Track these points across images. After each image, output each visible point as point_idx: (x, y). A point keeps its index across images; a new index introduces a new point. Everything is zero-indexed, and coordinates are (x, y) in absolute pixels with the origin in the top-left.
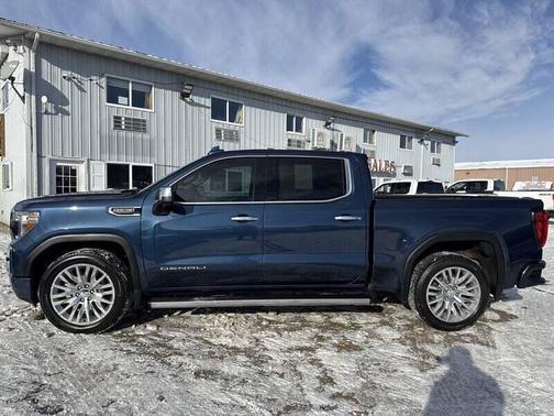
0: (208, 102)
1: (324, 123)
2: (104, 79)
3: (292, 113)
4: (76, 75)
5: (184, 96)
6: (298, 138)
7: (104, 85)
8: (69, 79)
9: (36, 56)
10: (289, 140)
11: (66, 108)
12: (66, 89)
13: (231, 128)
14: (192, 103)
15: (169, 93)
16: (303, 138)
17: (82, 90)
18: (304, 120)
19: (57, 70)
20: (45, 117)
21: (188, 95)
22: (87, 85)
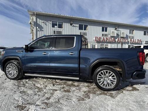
0: (78, 26)
1: (115, 29)
2: (51, 22)
3: (103, 26)
4: (45, 21)
5: (71, 24)
6: (106, 34)
7: (51, 23)
8: (43, 23)
9: (36, 18)
10: (103, 34)
11: (43, 29)
12: (43, 25)
13: (84, 32)
14: (74, 26)
15: (67, 24)
16: (107, 34)
17: (46, 25)
18: (108, 28)
19: (41, 21)
20: (38, 32)
21: (72, 24)
22: (47, 24)
